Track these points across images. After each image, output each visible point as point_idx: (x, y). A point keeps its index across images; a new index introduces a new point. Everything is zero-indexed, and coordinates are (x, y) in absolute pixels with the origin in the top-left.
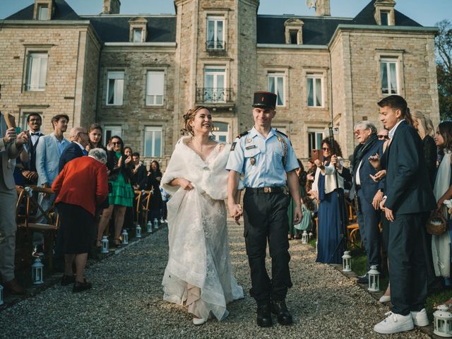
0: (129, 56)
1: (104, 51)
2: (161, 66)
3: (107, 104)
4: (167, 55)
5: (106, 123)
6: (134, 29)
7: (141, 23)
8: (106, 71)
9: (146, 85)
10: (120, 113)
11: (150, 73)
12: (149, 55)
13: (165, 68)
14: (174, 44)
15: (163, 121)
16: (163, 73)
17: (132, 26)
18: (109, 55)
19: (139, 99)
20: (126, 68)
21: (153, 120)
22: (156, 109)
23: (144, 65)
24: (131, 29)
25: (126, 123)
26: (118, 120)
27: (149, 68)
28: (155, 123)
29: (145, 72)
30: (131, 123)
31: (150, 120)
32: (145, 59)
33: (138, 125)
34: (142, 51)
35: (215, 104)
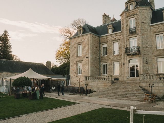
0: (108, 39)
1: (101, 38)
2: (117, 40)
3: (103, 56)
4: (119, 36)
5: (103, 62)
6: (109, 29)
7: (111, 26)
8: (102, 45)
9: (113, 48)
10: (106, 59)
11: (114, 43)
12: (114, 37)
13: (119, 41)
14: (120, 32)
15: (118, 60)
16: (118, 42)
17: (108, 28)
18: (102, 40)
19: (111, 53)
20: (107, 43)
21: (116, 60)
22: (117, 56)
23: (112, 41)
24: (108, 29)
25: (108, 62)
26: (105, 61)
27: (114, 42)
28: (116, 61)
29: (112, 43)
30: (109, 62)
31: (115, 60)
32: (112, 39)
33: (111, 62)
34: (111, 36)
35: (131, 53)
